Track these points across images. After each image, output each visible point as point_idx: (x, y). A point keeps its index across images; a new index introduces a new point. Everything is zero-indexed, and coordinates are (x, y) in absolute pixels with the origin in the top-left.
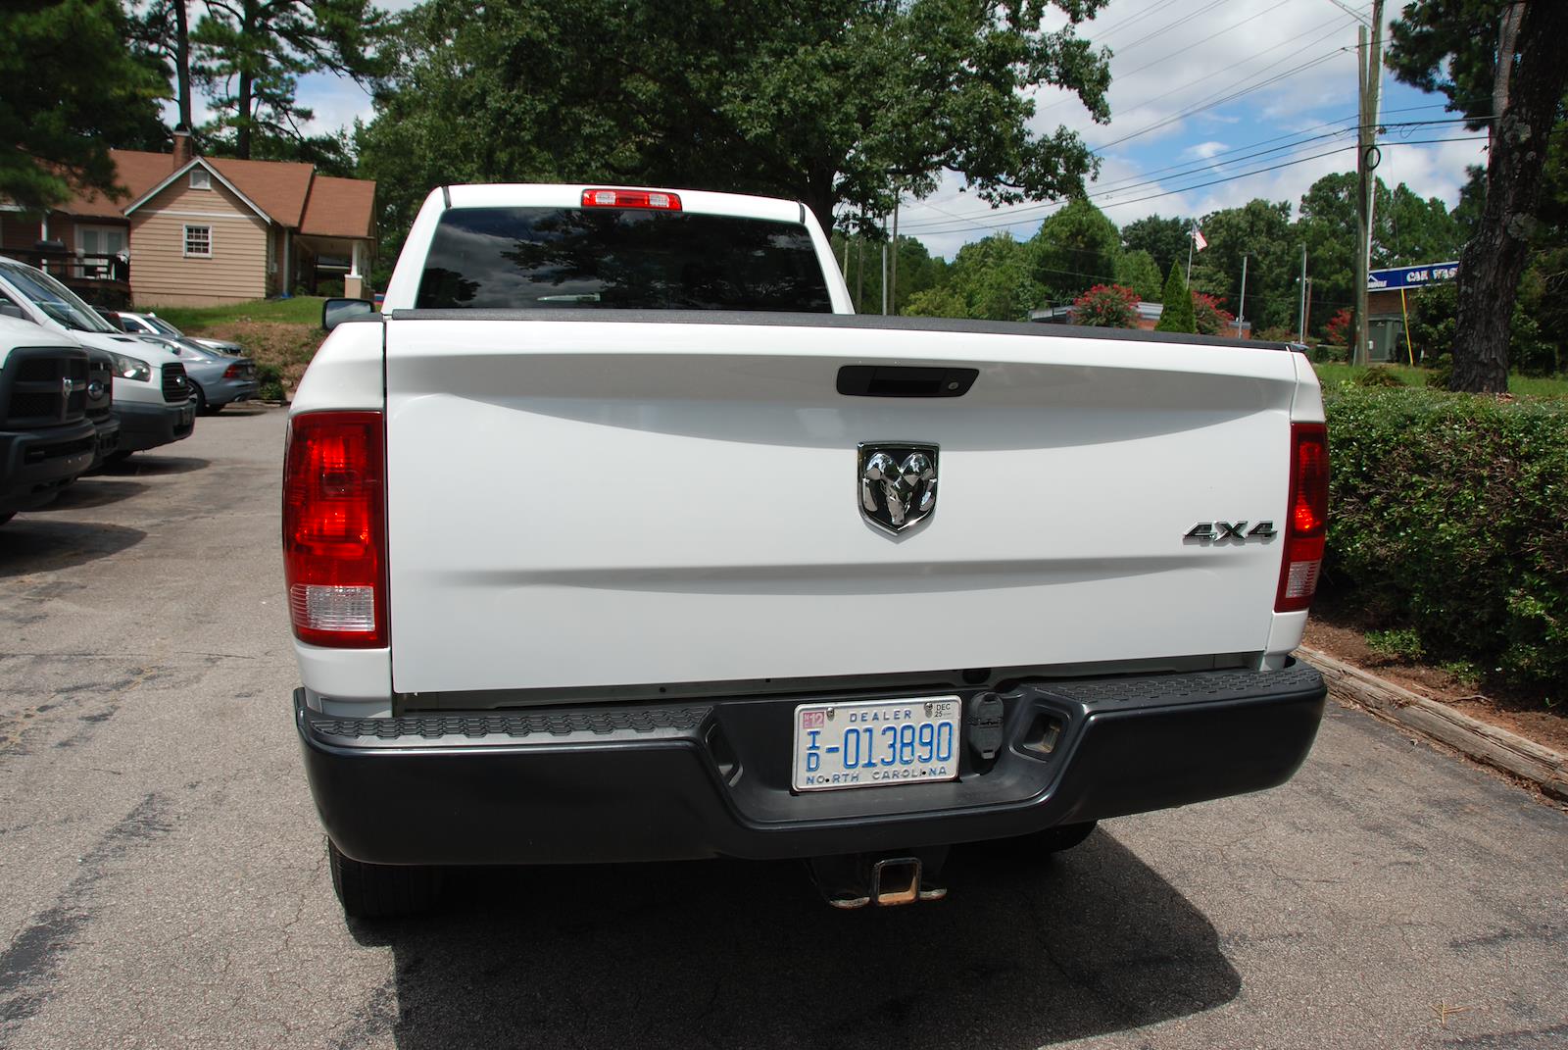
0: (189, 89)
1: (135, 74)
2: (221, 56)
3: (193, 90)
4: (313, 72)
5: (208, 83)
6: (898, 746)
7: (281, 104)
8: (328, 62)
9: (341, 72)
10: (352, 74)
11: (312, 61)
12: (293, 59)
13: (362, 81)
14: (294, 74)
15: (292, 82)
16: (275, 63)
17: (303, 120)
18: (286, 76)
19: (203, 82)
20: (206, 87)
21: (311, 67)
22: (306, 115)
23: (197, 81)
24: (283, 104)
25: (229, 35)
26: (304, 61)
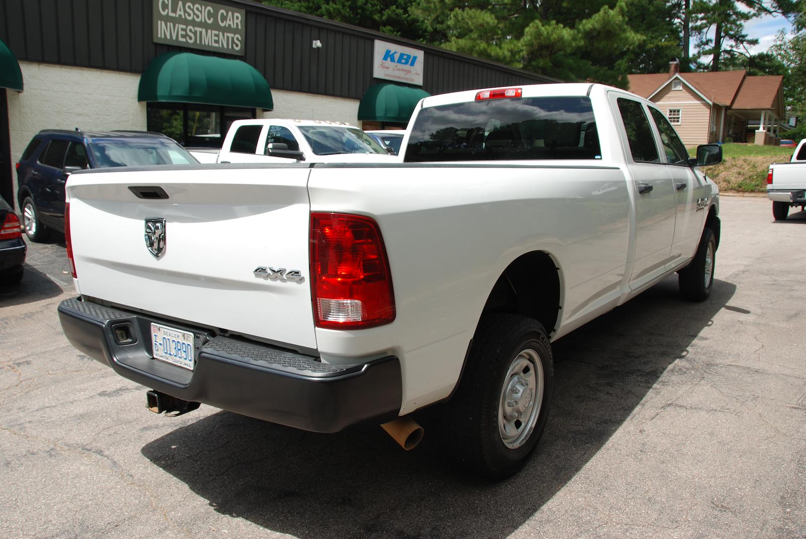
0: (689, 38)
1: (633, 38)
2: (702, 19)
3: (691, 39)
4: (754, 18)
5: (699, 34)
6: (177, 349)
7: (739, 39)
8: (765, 10)
9: (774, 14)
10: (784, 13)
11: (755, 12)
12: (743, 13)
13: (790, 17)
14: (742, 22)
15: (741, 26)
16: (734, 17)
17: (752, 45)
18: (738, 23)
19: (697, 33)
20: (699, 36)
21: (754, 15)
22: (754, 42)
23: (694, 34)
24: (741, 39)
25: (706, 7)
26: (749, 13)
